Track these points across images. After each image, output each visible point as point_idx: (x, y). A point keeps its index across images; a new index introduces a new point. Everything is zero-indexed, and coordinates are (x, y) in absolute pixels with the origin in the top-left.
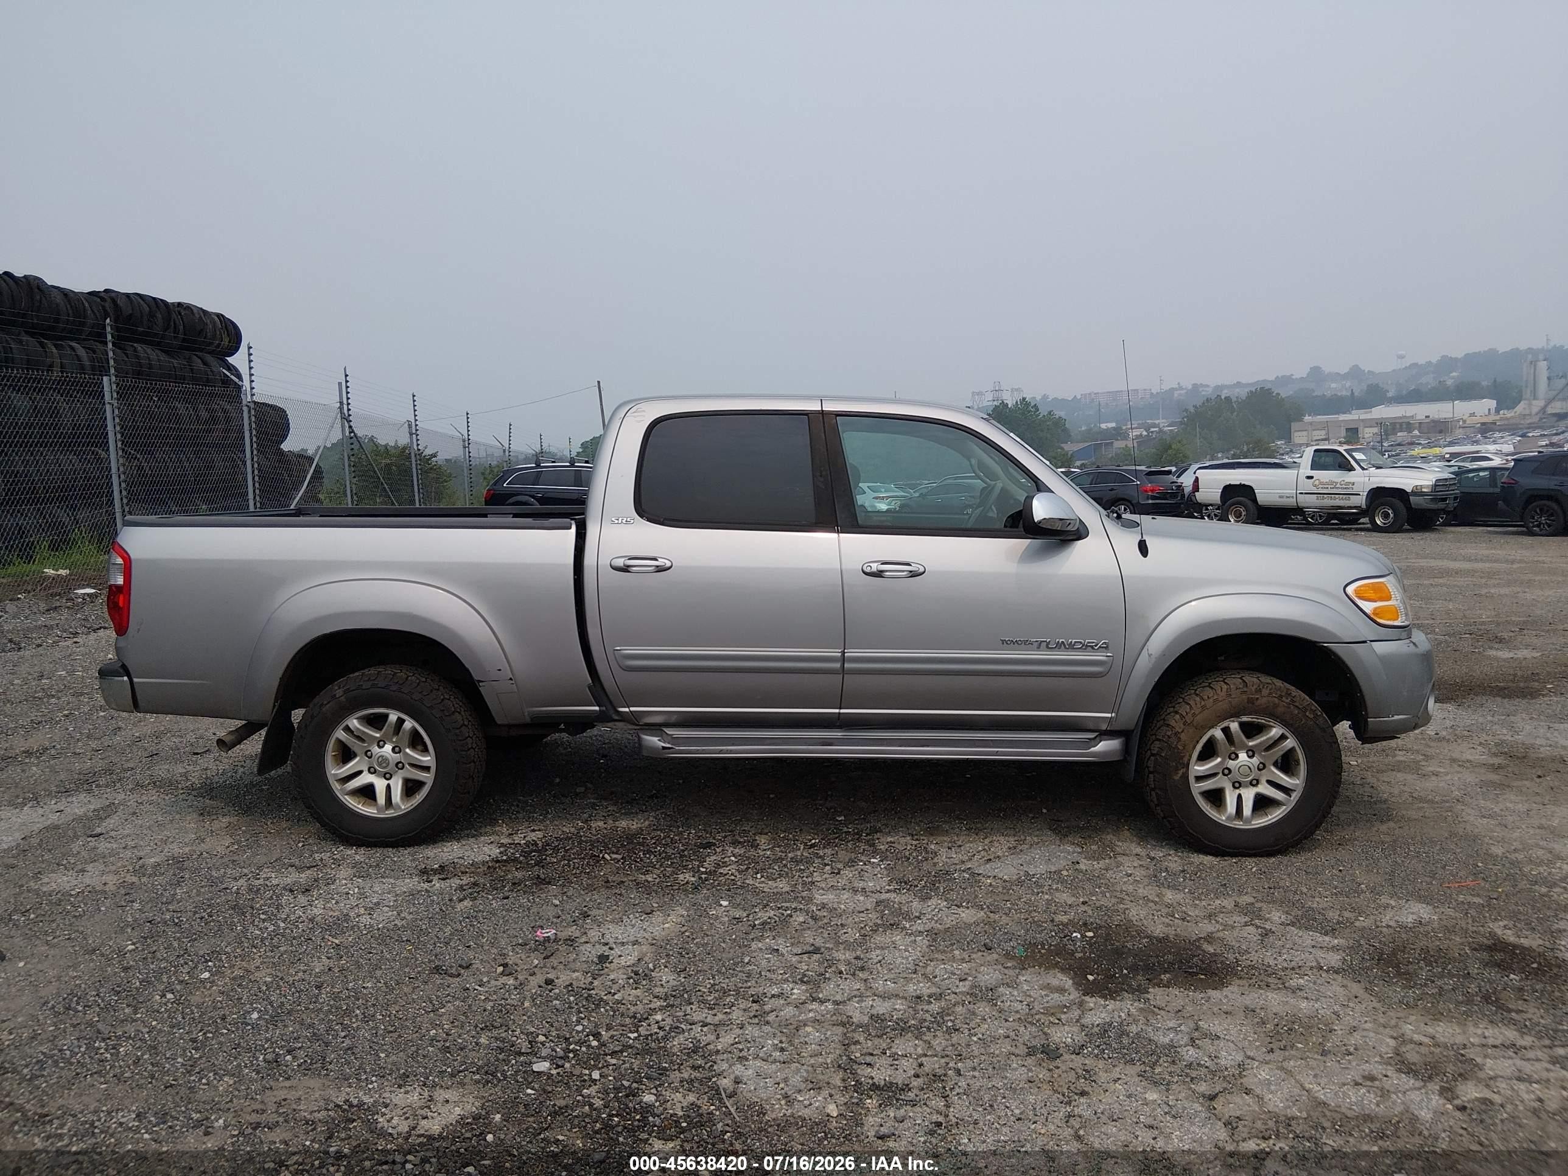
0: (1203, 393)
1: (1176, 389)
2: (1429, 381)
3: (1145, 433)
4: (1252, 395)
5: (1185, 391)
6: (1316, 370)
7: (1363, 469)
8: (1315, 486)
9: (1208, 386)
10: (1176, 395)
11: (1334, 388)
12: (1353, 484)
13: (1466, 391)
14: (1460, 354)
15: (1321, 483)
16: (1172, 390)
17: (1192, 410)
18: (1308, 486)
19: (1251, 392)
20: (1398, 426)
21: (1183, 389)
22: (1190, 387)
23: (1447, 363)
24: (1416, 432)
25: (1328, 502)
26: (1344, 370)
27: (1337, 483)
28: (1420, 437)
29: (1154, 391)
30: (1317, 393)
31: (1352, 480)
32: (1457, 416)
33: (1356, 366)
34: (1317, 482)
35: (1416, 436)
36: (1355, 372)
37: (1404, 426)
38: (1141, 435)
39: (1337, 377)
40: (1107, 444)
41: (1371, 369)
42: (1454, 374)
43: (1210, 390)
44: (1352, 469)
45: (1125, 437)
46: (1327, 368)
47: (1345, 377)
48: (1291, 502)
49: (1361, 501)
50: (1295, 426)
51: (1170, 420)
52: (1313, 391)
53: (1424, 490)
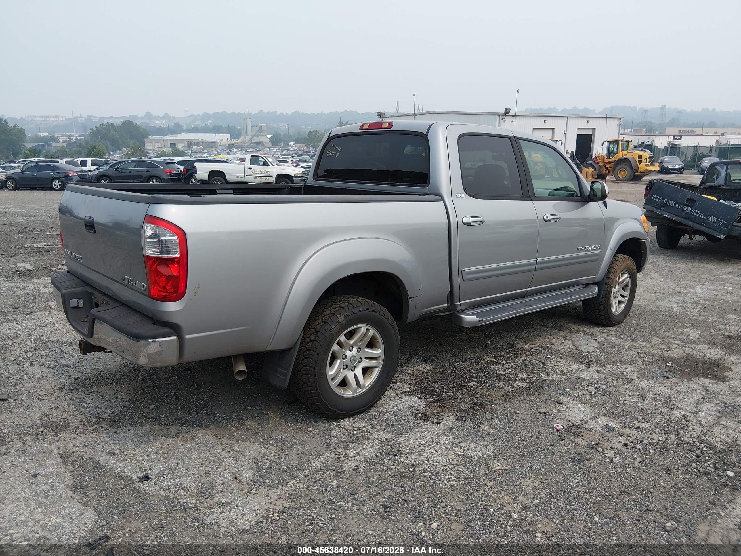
0: (94, 120)
1: (79, 117)
2: (199, 123)
3: (68, 140)
4: (124, 123)
5: (83, 119)
6: (148, 114)
7: (273, 165)
8: (253, 172)
9: (95, 117)
10: (79, 120)
11: (158, 123)
12: (270, 172)
13: (217, 130)
14: (211, 112)
15: (256, 171)
16: (77, 118)
17: (95, 129)
18: (250, 172)
19: (123, 122)
20: (193, 143)
21: (83, 118)
22: (86, 117)
23: (206, 116)
24: (201, 147)
25: (259, 180)
26: (161, 115)
27: (262, 171)
28: (203, 149)
29: (67, 118)
30: (151, 125)
31: (269, 170)
32: (218, 140)
33: (167, 114)
34: (254, 171)
35: (201, 149)
36: (166, 116)
37: (196, 144)
38: (66, 140)
39: (158, 118)
40: (47, 145)
41: (174, 116)
42: (210, 121)
43: (97, 119)
44: (268, 165)
45: (57, 141)
46: (154, 113)
47: (163, 118)
48: (242, 180)
49: (273, 180)
50: (146, 140)
51: (80, 133)
52: (148, 123)
53: (299, 176)
